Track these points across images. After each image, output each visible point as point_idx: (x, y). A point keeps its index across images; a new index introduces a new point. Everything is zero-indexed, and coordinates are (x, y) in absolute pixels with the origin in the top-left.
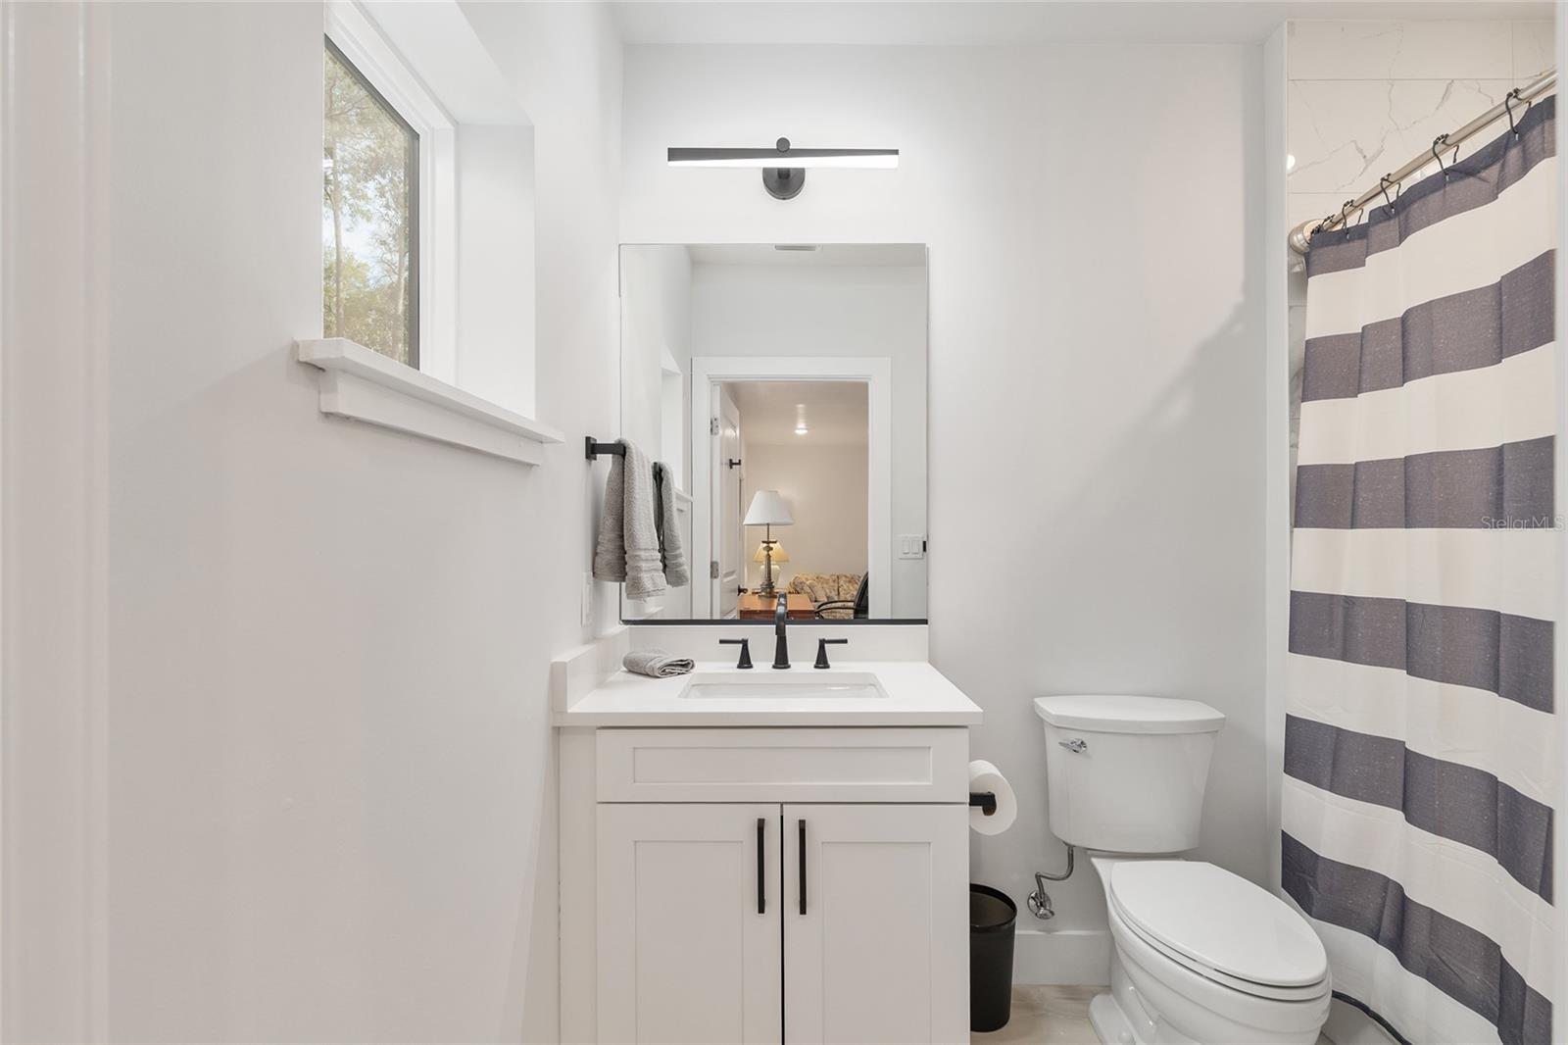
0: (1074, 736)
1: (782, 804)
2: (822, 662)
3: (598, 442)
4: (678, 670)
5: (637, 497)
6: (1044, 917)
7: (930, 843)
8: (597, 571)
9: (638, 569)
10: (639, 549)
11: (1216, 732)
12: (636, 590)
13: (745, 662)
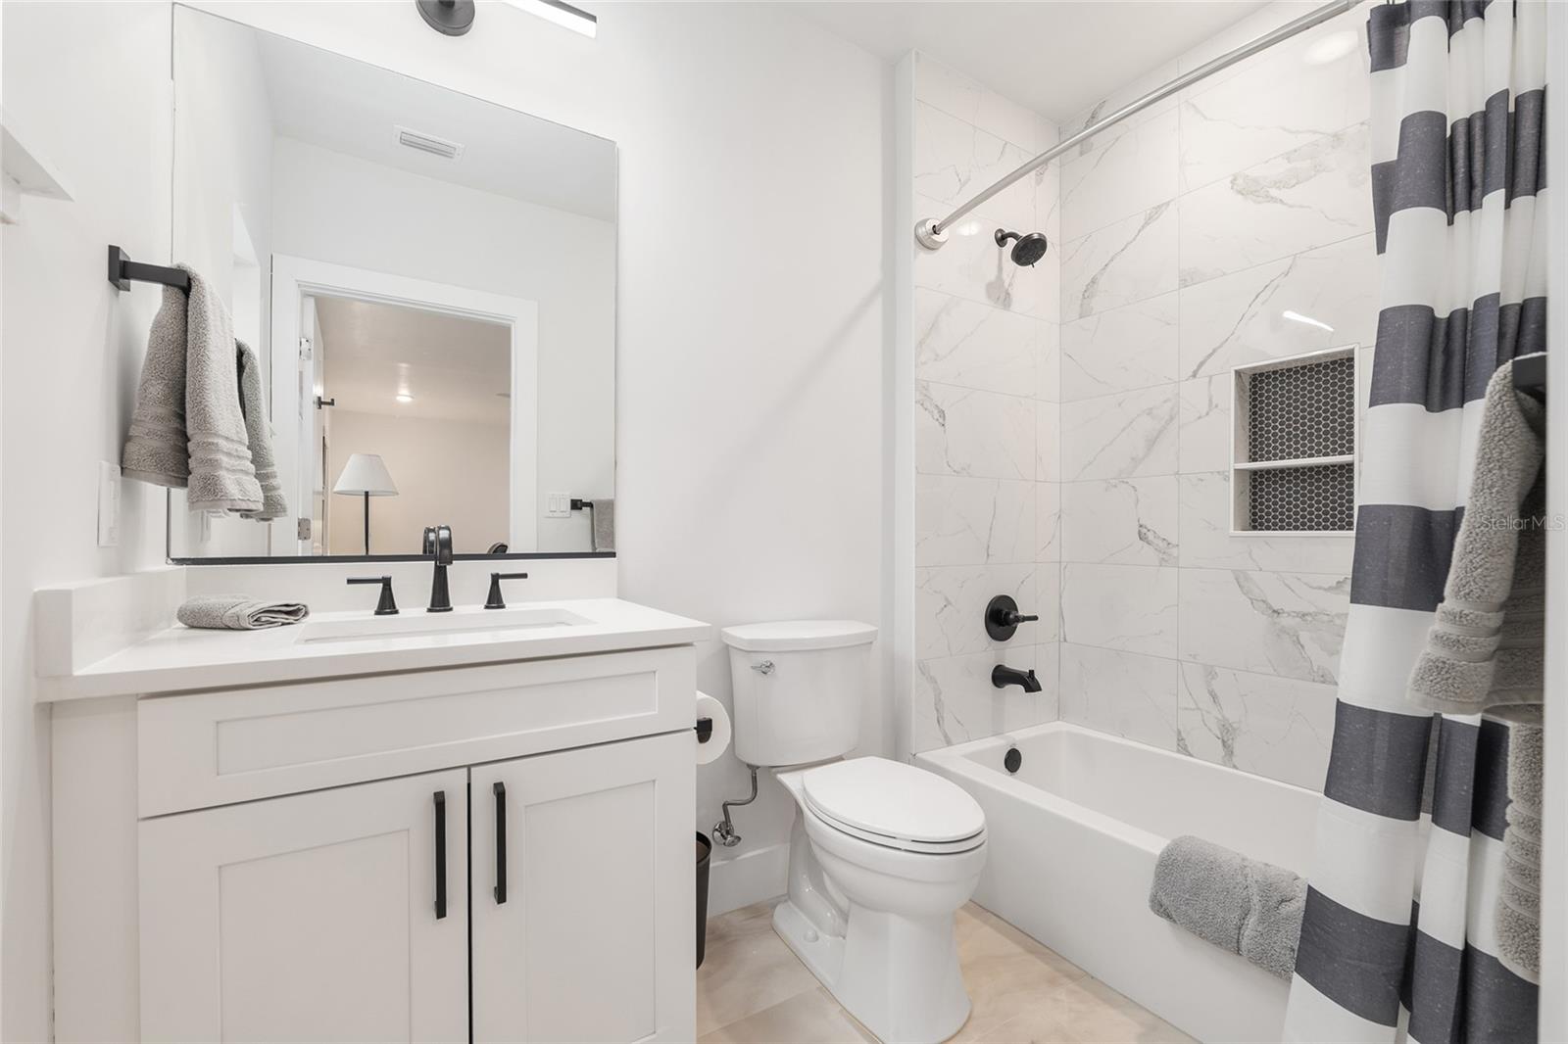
0: (763, 659)
1: (469, 767)
2: (495, 600)
3: (132, 260)
4: (282, 618)
5: (212, 356)
6: (732, 844)
7: (654, 781)
8: (130, 465)
9: (214, 464)
10: (219, 436)
11: (871, 643)
12: (209, 494)
13: (387, 605)
